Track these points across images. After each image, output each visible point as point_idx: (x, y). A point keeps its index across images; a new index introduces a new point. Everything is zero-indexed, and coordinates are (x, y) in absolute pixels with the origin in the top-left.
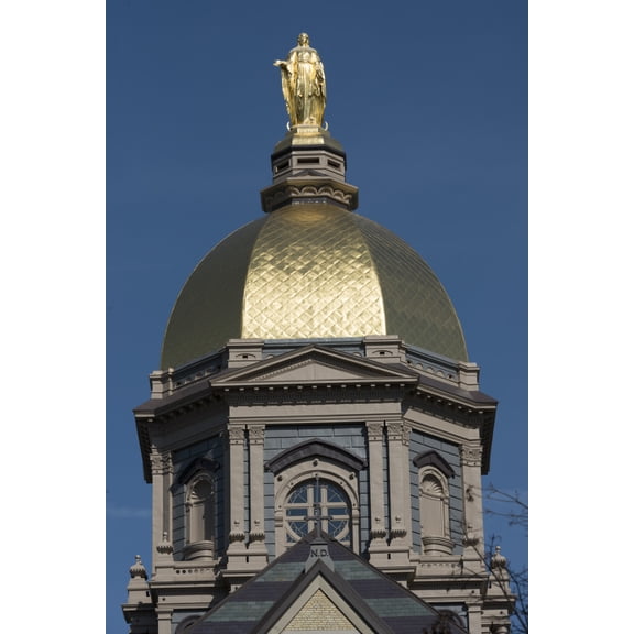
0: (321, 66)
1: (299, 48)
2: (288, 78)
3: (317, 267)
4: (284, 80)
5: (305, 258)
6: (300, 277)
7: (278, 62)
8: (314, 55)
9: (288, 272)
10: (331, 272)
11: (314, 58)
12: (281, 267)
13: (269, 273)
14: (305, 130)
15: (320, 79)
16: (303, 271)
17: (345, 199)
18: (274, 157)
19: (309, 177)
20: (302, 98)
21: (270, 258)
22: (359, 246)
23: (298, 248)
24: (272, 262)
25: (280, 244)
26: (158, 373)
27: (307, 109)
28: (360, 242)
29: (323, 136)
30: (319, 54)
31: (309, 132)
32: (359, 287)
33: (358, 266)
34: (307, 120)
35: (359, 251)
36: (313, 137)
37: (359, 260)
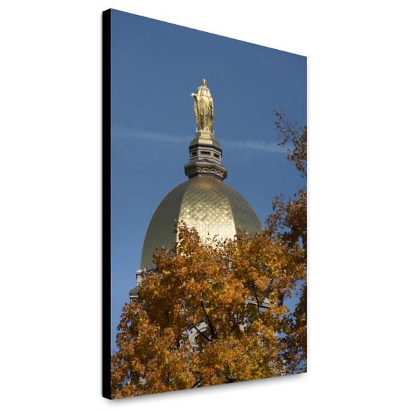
0: (212, 99)
1: (202, 87)
2: (197, 104)
3: (208, 218)
4: (195, 104)
5: (204, 212)
6: (201, 223)
7: (193, 94)
8: (209, 92)
9: (196, 219)
10: (215, 220)
11: (209, 94)
12: (193, 217)
13: (188, 220)
14: (204, 135)
15: (211, 107)
16: (202, 220)
17: (221, 175)
18: (191, 148)
19: (205, 163)
20: (203, 116)
21: (188, 211)
22: (226, 207)
23: (200, 206)
24: (189, 213)
25: (192, 202)
26: (140, 271)
27: (205, 122)
28: (227, 205)
29: (211, 139)
30: (211, 92)
31: (206, 137)
32: (226, 229)
33: (226, 218)
34: (205, 129)
35: (227, 210)
36: (207, 139)
37: (227, 215)
